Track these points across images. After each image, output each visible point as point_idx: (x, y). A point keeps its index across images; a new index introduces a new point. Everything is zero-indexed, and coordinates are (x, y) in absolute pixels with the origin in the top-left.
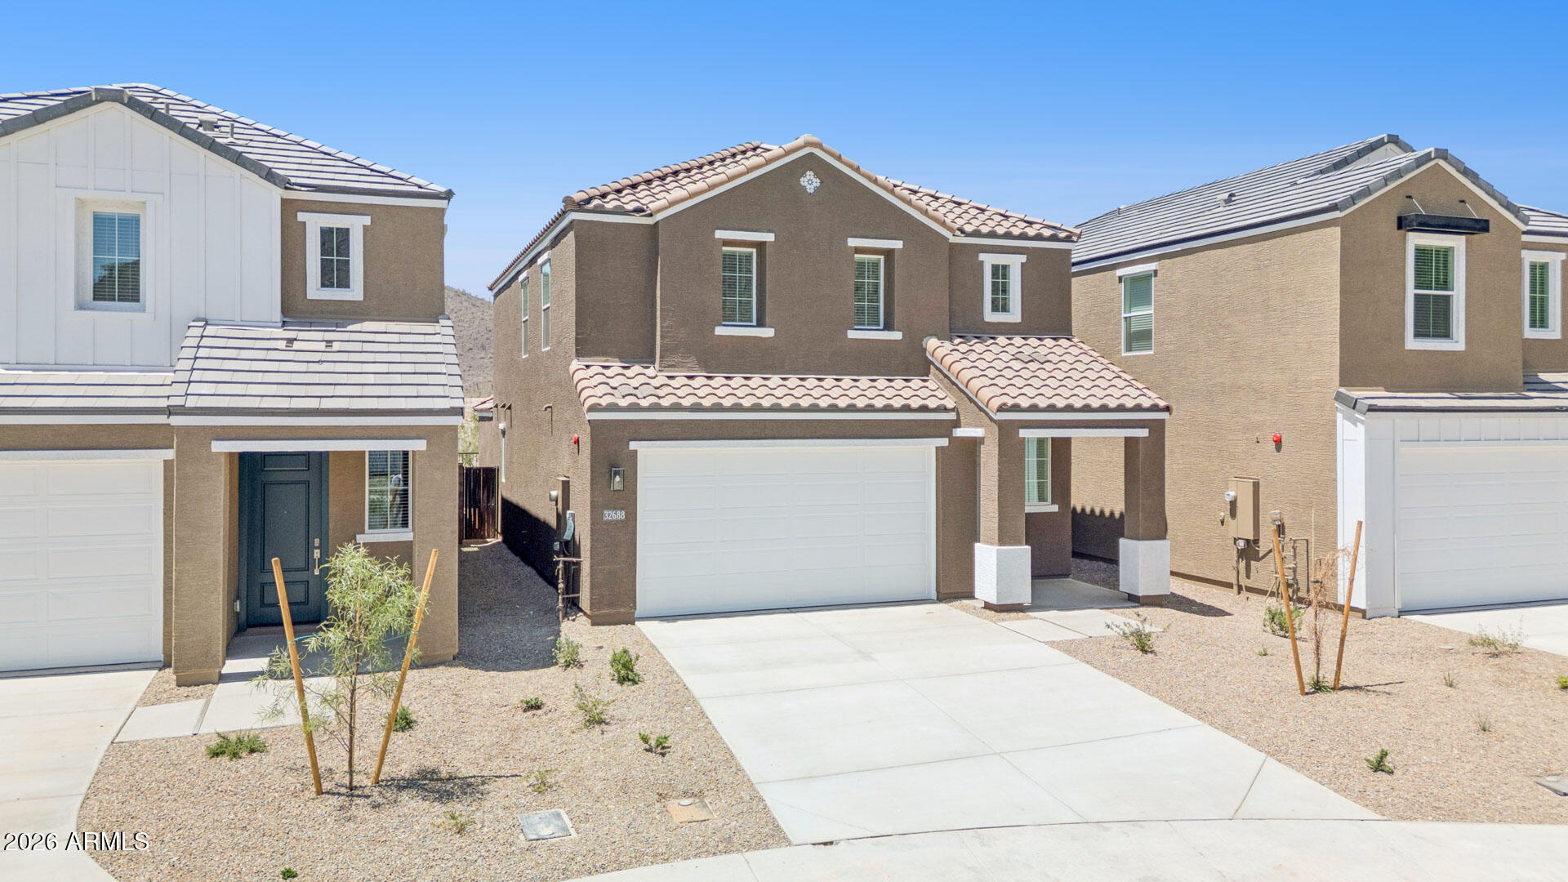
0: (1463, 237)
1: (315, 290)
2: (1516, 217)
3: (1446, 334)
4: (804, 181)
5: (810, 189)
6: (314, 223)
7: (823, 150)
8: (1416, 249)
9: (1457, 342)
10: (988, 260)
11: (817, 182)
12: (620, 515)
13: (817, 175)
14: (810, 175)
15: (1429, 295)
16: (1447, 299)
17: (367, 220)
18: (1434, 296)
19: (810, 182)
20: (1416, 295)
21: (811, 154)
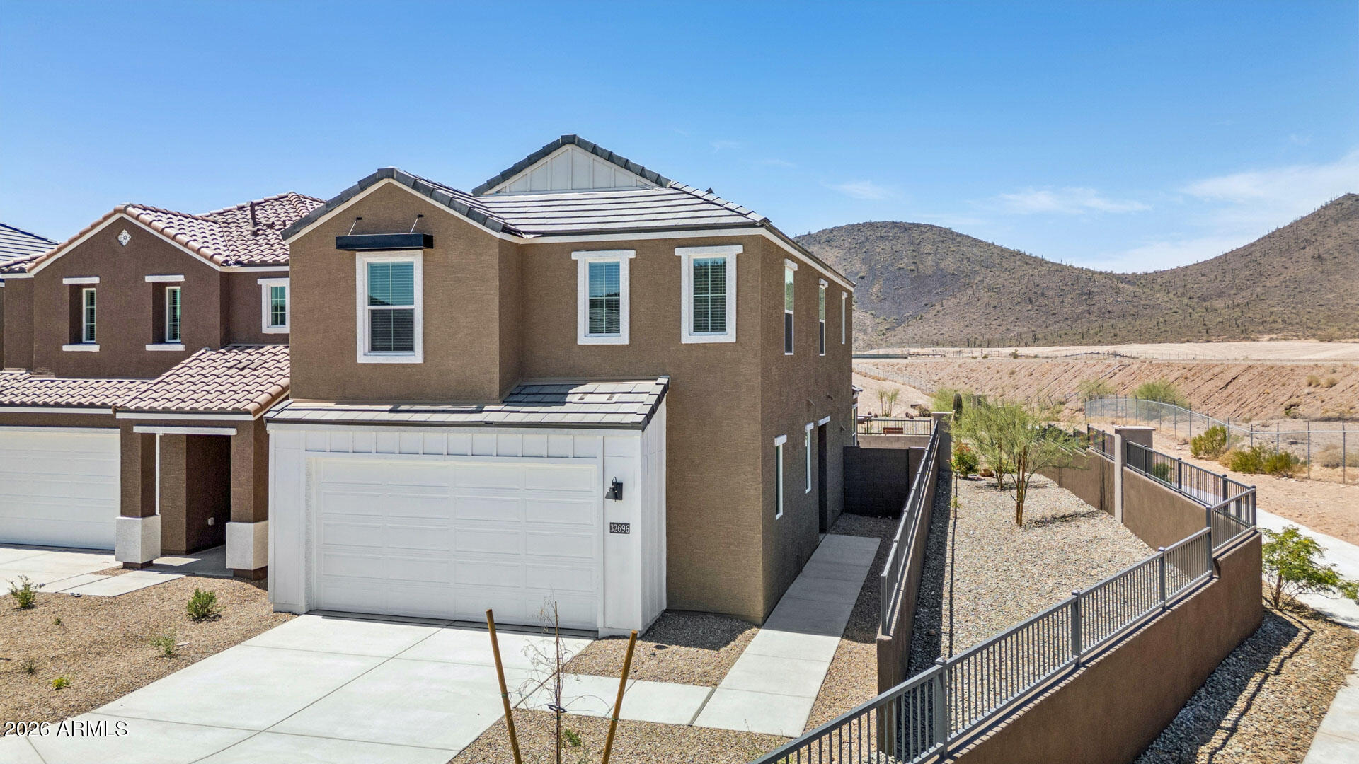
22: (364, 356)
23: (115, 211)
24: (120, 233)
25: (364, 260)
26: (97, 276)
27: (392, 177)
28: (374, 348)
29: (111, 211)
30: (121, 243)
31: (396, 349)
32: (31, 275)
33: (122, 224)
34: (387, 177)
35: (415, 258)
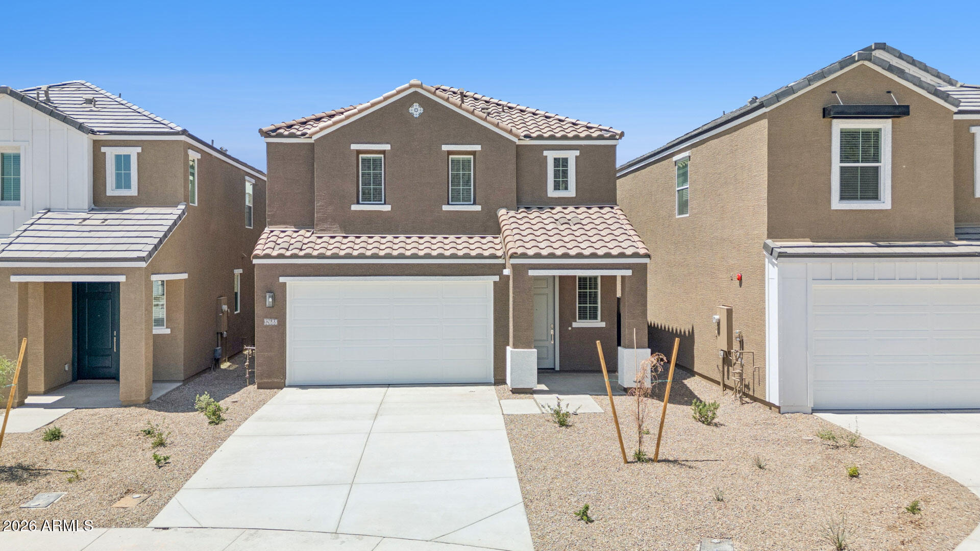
0: (890, 120)
1: (111, 190)
2: (946, 101)
3: (876, 197)
4: (411, 110)
5: (416, 115)
6: (110, 153)
7: (423, 88)
8: (841, 132)
9: (884, 203)
10: (550, 155)
11: (421, 110)
12: (274, 322)
13: (421, 105)
14: (416, 105)
15: (857, 167)
16: (876, 169)
17: (139, 150)
18: (861, 167)
19: (416, 110)
20: (842, 168)
21: (416, 93)
22: (836, 204)
23: (410, 85)
24: (411, 105)
25: (839, 125)
26: (388, 143)
27: (870, 60)
28: (842, 198)
29: (407, 85)
30: (412, 115)
31: (862, 199)
32: (311, 141)
33: (415, 97)
34: (866, 59)
35: (885, 126)
